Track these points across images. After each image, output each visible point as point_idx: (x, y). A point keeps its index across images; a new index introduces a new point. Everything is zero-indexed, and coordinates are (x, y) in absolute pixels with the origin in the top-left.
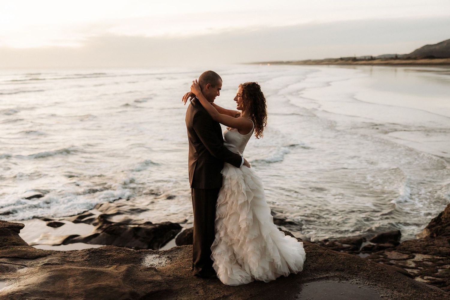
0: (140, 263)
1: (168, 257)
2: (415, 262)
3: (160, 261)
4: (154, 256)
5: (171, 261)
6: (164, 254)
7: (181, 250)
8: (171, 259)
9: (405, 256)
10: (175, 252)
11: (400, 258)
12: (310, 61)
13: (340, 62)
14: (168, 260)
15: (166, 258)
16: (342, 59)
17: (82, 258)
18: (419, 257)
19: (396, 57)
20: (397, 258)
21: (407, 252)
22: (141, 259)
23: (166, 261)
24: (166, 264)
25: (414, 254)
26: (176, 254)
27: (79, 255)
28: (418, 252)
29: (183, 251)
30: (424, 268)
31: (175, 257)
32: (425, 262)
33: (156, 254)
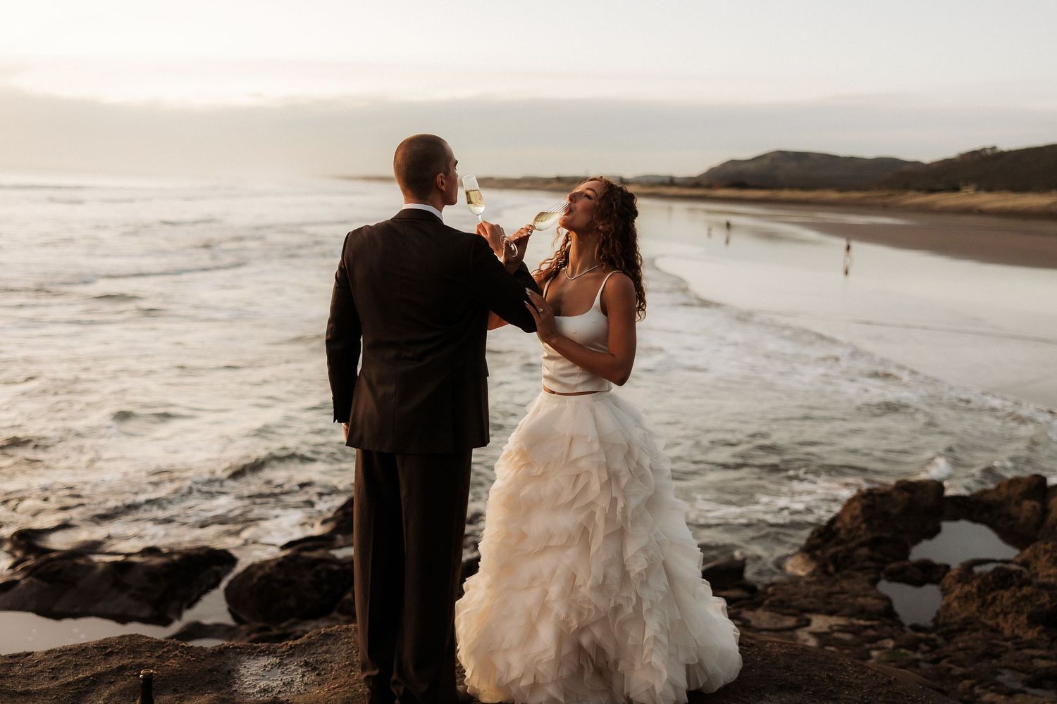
0: (230, 686)
1: (305, 661)
2: (815, 634)
3: (287, 678)
4: (264, 661)
5: (318, 675)
6: (292, 655)
7: (336, 641)
8: (314, 669)
9: (790, 622)
10: (322, 645)
11: (779, 625)
12: (491, 179)
13: (556, 185)
14: (309, 671)
15: (301, 666)
16: (559, 179)
17: (53, 678)
18: (819, 623)
19: (672, 182)
20: (772, 626)
21: (791, 611)
22: (229, 672)
23: (303, 676)
24: (306, 684)
25: (808, 616)
26: (326, 652)
27: (39, 668)
28: (816, 611)
29: (343, 644)
30: (837, 647)
31: (324, 662)
32: (836, 635)
33: (268, 655)
